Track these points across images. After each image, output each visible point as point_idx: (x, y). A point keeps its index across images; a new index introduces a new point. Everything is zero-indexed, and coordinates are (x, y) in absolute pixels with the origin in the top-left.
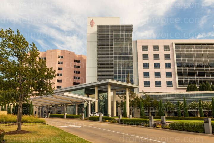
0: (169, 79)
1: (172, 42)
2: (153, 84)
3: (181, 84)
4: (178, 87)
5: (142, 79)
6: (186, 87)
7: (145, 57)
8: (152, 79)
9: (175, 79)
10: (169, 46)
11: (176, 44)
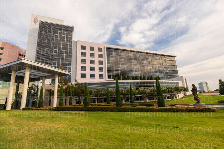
0: (101, 73)
1: (104, 46)
2: (88, 76)
3: (109, 76)
4: (107, 79)
5: (79, 72)
6: (113, 79)
7: (83, 54)
8: (88, 72)
9: (105, 73)
10: (102, 48)
11: (107, 48)
